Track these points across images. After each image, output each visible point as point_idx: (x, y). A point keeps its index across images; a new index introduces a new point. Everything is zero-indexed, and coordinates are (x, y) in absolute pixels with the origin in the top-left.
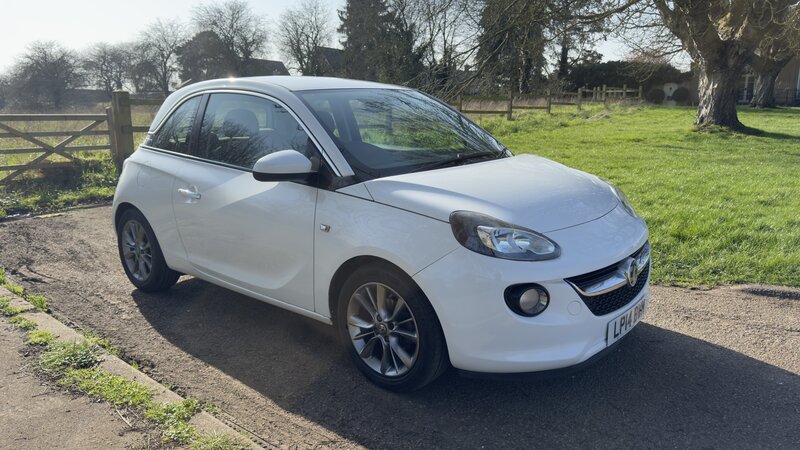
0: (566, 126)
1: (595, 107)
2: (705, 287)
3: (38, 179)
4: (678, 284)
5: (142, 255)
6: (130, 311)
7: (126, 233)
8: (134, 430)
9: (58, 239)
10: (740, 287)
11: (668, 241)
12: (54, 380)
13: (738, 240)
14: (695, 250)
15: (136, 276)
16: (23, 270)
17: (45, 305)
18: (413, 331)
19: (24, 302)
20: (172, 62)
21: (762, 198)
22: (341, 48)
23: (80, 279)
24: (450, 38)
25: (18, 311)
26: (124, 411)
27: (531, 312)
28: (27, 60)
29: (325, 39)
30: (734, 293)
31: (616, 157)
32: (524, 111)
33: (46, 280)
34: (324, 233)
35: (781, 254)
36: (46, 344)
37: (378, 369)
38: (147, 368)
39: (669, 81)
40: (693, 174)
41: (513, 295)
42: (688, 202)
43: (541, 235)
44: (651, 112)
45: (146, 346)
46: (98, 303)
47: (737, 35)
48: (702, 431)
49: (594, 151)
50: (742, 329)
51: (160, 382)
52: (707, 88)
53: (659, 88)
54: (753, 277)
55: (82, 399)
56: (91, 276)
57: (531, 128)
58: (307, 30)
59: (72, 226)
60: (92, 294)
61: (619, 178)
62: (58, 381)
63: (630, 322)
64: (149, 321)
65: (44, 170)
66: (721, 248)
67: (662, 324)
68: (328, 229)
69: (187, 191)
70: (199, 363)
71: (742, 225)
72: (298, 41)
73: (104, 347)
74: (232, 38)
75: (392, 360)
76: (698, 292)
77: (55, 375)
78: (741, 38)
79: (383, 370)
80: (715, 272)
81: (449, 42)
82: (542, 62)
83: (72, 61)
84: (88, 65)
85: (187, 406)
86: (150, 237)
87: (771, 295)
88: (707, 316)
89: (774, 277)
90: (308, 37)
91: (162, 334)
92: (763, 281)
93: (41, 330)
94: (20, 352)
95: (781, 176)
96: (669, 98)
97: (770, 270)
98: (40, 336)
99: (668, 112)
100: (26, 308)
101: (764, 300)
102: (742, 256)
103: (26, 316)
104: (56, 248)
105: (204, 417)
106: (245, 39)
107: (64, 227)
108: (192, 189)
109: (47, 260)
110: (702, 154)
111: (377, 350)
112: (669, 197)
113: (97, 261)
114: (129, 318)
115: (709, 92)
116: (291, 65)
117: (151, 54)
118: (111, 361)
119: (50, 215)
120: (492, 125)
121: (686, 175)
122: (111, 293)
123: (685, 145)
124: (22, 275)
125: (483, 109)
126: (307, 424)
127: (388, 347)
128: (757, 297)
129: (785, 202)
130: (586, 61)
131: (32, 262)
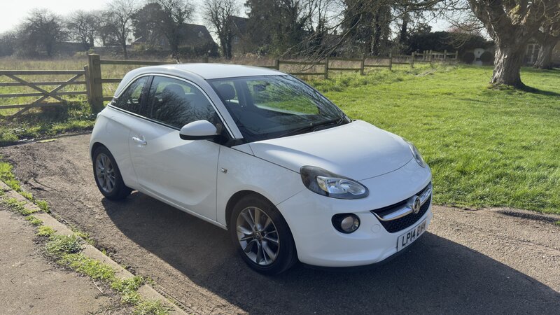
0: (401, 80)
1: (423, 66)
2: (474, 208)
3: (39, 113)
4: (457, 205)
5: (109, 176)
6: (101, 213)
7: (98, 161)
8: (104, 295)
9: (53, 159)
10: (496, 209)
11: (454, 175)
12: (55, 261)
13: (500, 176)
14: (471, 182)
15: (105, 189)
16: (31, 181)
17: (47, 208)
18: (276, 238)
19: (34, 205)
20: (129, 25)
21: (524, 144)
22: (247, 17)
23: (68, 189)
24: (324, 12)
25: (31, 212)
26: (98, 283)
27: (348, 231)
28: (28, 22)
29: (235, 12)
30: (492, 213)
31: (432, 107)
32: (373, 68)
33: (47, 189)
34: (223, 173)
35: (527, 187)
36: (49, 236)
37: (254, 260)
38: (111, 253)
39: (479, 47)
40: (483, 123)
41: (337, 220)
42: (473, 146)
43: (357, 182)
44: (463, 70)
45: (111, 238)
46: (80, 207)
47: (523, 22)
48: (452, 307)
49: (417, 102)
50: (492, 239)
51: (120, 263)
52: (500, 58)
53: (470, 51)
54: (505, 203)
55: (72, 274)
56: (75, 188)
57: (376, 82)
58: (223, 5)
59: (61, 149)
60: (76, 200)
61: (431, 125)
62: (57, 262)
63: (414, 236)
64: (113, 221)
65: (43, 108)
66: (488, 181)
67: (441, 234)
68: (225, 171)
69: (138, 139)
70: (144, 251)
71: (506, 165)
72: (216, 12)
73: (85, 239)
74: (171, 9)
75: (262, 255)
76: (469, 212)
77: (55, 257)
78: (525, 24)
79: (258, 261)
80: (482, 198)
81: (322, 15)
82: (388, 31)
83: (59, 23)
84: (71, 26)
85: (136, 281)
86: (113, 165)
87: (516, 216)
88: (471, 229)
89: (520, 203)
90: (223, 9)
91: (121, 230)
92: (512, 206)
93: (46, 226)
94: (33, 241)
95: (542, 126)
96: (478, 59)
97: (518, 198)
98: (46, 230)
99: (475, 70)
100: (35, 210)
101: (511, 219)
102: (501, 188)
103: (36, 216)
104: (52, 166)
105: (146, 288)
106: (179, 10)
107: (57, 150)
108: (141, 138)
109: (47, 175)
110: (492, 106)
111: (254, 248)
112: (461, 141)
113: (79, 176)
114: (100, 218)
115: (501, 61)
116: (211, 30)
117: (114, 19)
118: (89, 248)
119: (47, 141)
120: (349, 79)
121: (476, 124)
122: (89, 200)
123: (481, 98)
124: (31, 185)
125: (343, 67)
126: (209, 294)
127: (261, 247)
128: (506, 217)
129: (540, 147)
130: (420, 31)
131: (37, 175)
